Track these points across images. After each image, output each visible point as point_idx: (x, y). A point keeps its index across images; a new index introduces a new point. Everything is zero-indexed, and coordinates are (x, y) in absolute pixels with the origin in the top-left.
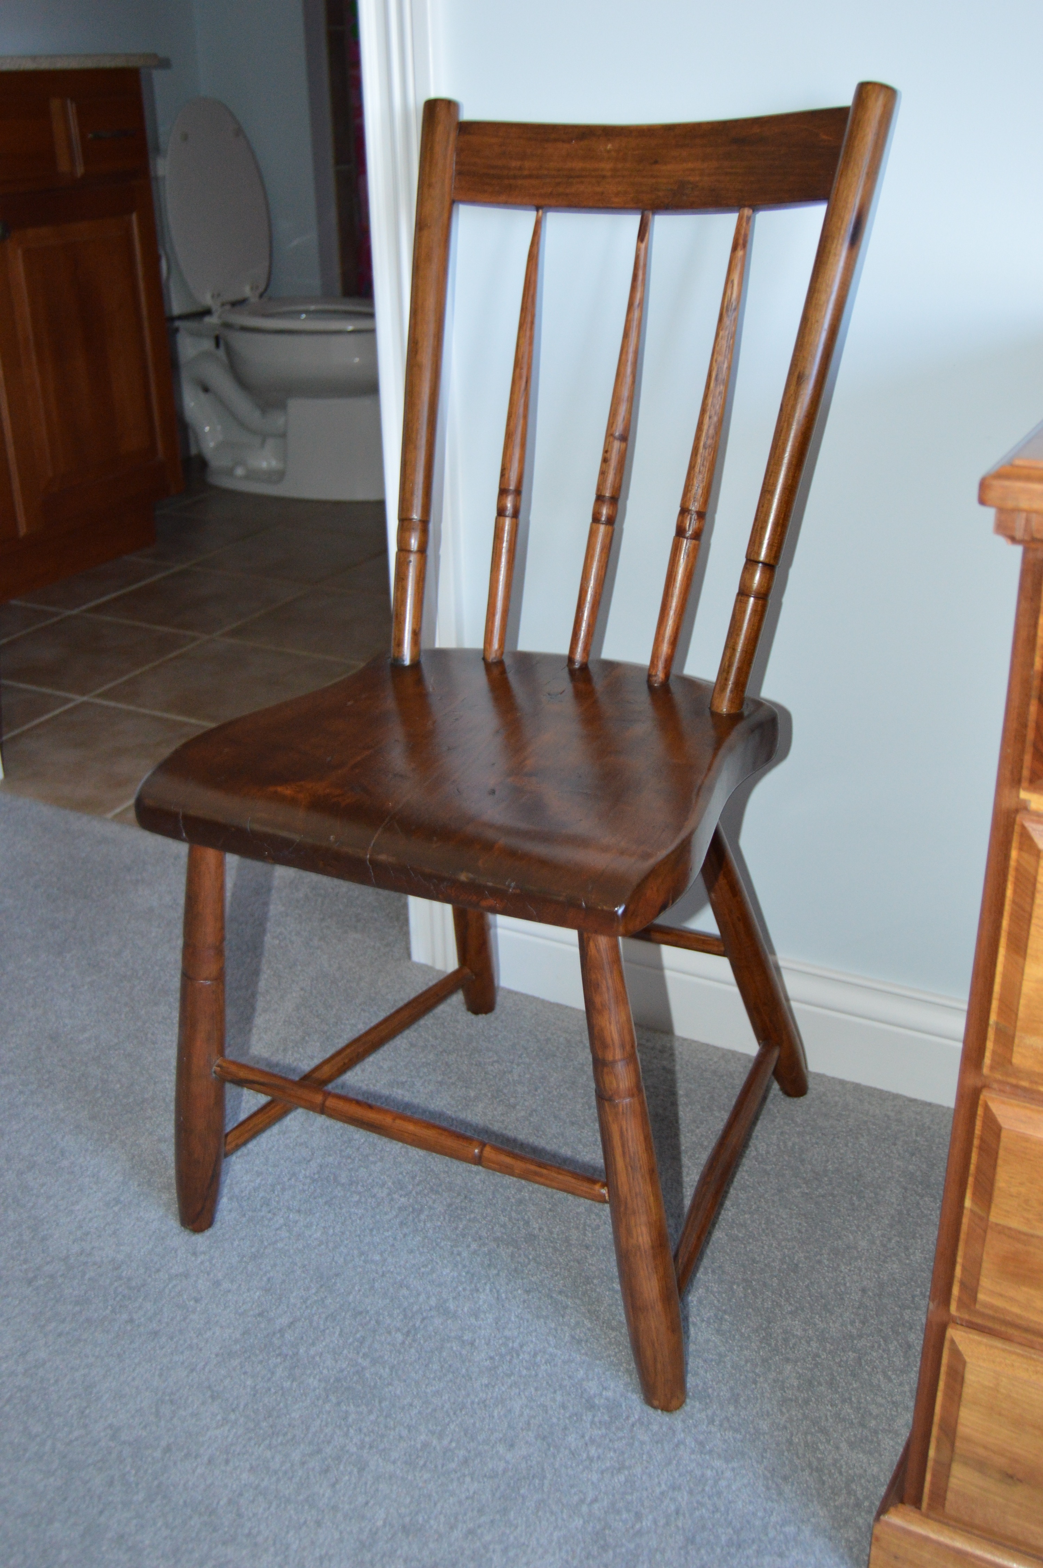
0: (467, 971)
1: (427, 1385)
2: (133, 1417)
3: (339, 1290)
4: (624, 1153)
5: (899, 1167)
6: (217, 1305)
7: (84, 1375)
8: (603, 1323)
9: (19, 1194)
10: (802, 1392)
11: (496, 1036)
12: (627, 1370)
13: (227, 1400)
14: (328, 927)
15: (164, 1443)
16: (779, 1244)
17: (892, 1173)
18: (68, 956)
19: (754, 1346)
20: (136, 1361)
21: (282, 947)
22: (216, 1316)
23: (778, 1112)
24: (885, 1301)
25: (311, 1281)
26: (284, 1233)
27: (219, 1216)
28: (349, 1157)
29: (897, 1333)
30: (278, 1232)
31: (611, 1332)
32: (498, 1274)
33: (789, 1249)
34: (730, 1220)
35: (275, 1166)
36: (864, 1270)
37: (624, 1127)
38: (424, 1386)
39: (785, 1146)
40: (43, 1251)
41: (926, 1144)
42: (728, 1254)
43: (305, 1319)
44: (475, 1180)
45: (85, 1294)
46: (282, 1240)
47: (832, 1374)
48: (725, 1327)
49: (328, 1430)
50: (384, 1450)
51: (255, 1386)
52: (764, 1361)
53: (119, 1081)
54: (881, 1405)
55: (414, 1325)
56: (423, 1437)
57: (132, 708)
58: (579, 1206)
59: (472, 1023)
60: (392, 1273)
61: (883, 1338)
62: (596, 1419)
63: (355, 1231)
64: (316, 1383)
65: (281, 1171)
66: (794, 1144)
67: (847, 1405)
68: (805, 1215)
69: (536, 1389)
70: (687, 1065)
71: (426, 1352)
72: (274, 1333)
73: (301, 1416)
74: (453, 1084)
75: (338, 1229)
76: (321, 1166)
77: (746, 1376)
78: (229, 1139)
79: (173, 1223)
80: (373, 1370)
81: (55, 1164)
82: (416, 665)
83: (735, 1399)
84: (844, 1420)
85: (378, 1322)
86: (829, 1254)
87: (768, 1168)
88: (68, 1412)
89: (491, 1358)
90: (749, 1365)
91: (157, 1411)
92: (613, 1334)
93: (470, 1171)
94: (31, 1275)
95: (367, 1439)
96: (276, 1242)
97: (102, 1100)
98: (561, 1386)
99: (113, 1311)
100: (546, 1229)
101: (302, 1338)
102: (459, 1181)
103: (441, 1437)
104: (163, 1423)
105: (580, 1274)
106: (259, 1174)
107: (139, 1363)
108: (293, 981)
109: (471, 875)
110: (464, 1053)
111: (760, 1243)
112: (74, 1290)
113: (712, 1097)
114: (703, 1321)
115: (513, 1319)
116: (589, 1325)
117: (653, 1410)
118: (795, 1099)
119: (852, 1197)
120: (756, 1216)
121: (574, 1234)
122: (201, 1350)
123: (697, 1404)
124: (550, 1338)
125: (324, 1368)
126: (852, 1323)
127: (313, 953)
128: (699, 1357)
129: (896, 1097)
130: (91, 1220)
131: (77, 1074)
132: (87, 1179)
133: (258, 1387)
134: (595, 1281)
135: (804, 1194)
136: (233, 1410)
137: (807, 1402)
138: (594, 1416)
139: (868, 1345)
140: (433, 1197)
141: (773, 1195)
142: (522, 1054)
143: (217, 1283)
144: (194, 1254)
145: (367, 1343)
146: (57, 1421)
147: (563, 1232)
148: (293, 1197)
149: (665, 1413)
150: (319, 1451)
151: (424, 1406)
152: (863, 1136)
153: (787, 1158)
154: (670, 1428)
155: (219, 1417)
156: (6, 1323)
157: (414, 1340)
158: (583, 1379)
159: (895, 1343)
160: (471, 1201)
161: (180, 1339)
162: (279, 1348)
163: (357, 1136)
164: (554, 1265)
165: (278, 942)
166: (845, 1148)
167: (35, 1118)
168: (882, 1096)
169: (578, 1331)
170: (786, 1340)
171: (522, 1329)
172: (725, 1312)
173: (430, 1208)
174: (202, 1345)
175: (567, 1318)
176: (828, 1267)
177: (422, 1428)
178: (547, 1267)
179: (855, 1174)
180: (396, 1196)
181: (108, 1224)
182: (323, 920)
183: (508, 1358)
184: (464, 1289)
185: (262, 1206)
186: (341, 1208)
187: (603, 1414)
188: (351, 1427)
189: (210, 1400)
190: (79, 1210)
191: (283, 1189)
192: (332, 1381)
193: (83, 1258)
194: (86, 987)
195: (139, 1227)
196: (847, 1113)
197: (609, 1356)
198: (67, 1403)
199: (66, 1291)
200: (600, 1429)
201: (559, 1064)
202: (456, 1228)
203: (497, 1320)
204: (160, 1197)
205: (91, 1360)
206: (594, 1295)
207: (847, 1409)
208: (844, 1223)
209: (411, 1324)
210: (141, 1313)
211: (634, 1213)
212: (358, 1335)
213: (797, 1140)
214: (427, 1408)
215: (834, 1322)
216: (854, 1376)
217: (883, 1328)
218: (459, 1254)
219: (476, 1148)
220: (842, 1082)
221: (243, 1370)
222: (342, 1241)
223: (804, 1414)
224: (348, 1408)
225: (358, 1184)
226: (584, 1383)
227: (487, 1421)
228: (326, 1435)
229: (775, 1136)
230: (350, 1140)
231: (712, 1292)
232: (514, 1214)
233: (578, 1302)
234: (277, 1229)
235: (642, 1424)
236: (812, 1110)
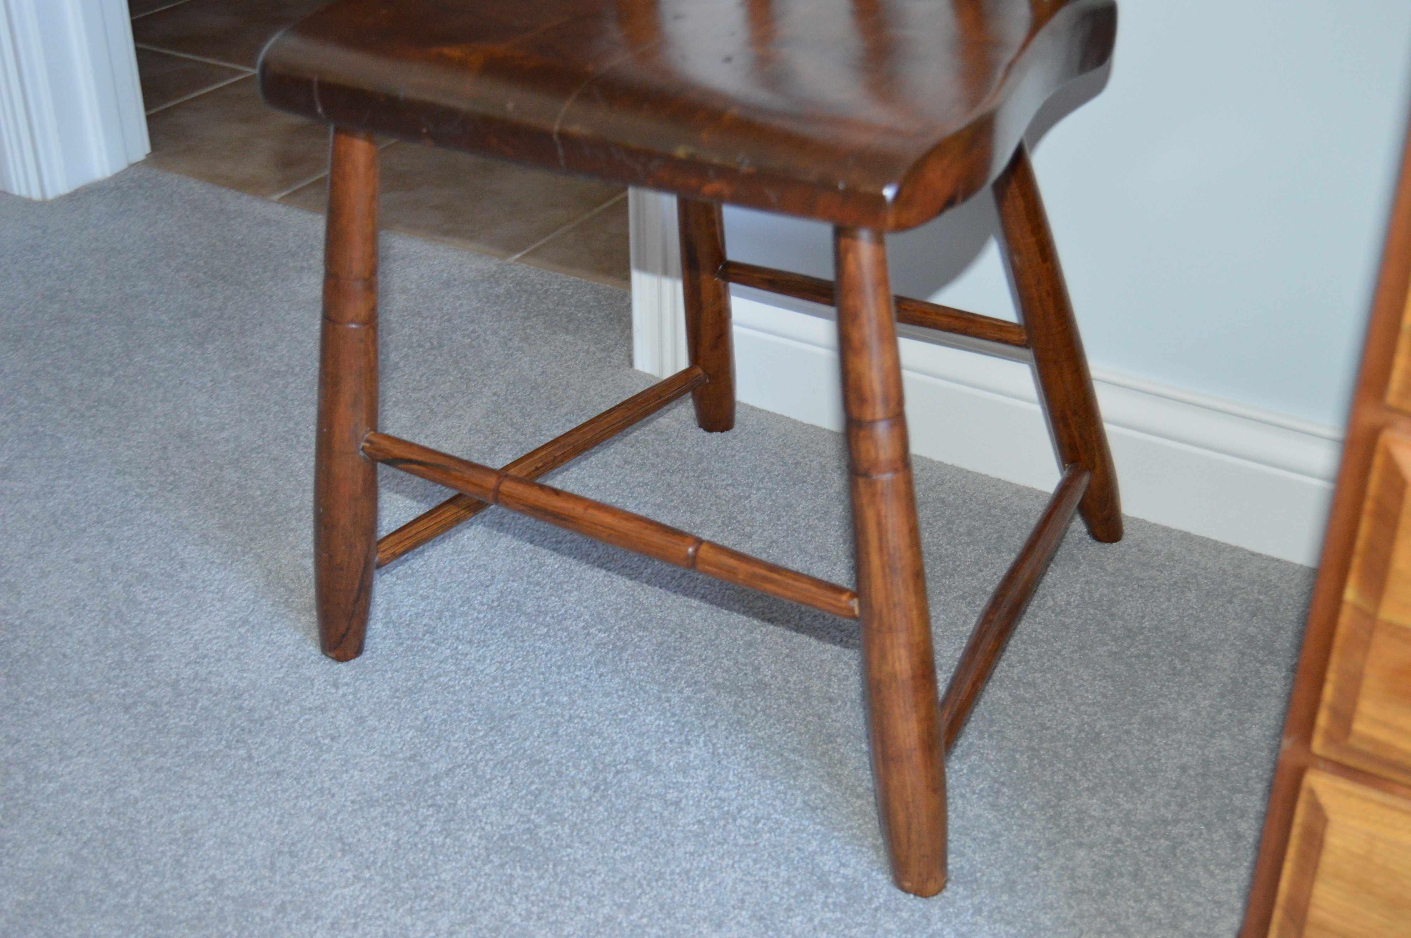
0: (699, 371)
1: (616, 850)
2: (241, 869)
3: (513, 734)
4: (881, 549)
5: (1235, 628)
6: (358, 745)
7: (185, 818)
8: (846, 789)
9: (124, 609)
10: (1097, 883)
11: (734, 456)
12: (874, 846)
13: (362, 854)
14: (533, 327)
15: (277, 901)
16: (1077, 708)
17: (1226, 635)
18: (211, 347)
19: (1038, 826)
20: (251, 804)
21: (473, 347)
22: (355, 757)
23: (1084, 558)
24: (1209, 782)
25: (479, 723)
26: (450, 667)
27: (368, 643)
28: (538, 584)
29: (1224, 821)
30: (443, 665)
31: (855, 800)
32: (715, 726)
33: (1090, 715)
34: (1016, 678)
35: (445, 590)
36: (1184, 745)
37: (883, 513)
38: (612, 851)
39: (1091, 597)
40: (147, 675)
41: (1271, 603)
42: (1010, 717)
43: (468, 766)
44: (694, 618)
45: (195, 725)
46: (446, 673)
47: (1137, 864)
48: (1002, 801)
49: (487, 896)
50: (556, 922)
51: (398, 840)
52: (1050, 843)
53: (260, 487)
54: (1199, 904)
55: (605, 779)
56: (606, 910)
58: (824, 652)
59: (704, 442)
60: (582, 718)
61: (1205, 825)
62: (830, 900)
63: (539, 667)
64: (475, 840)
65: (452, 596)
67: (1154, 902)
68: (1111, 677)
69: (755, 861)
70: (971, 500)
71: (617, 810)
72: (427, 781)
73: (453, 878)
74: (675, 507)
75: (516, 666)
76: (502, 593)
77: (1026, 861)
78: (383, 546)
79: (313, 649)
80: (549, 828)
81: (172, 576)
83: (1010, 886)
84: (1150, 919)
85: (559, 773)
86: (1140, 724)
87: (1068, 621)
88: (159, 859)
89: (700, 822)
90: (1030, 847)
91: (273, 864)
92: (859, 802)
93: (689, 607)
94: (129, 701)
95: (535, 909)
96: (439, 675)
97: (237, 507)
98: (787, 859)
99: (229, 747)
100: (780, 678)
101: (462, 788)
102: (674, 617)
103: (629, 910)
104: (278, 878)
105: (820, 732)
106: (424, 598)
107: (255, 808)
108: (485, 385)
109: (691, 150)
110: (691, 474)
111: (1050, 707)
112: (181, 720)
113: (1001, 537)
114: (974, 793)
115: (731, 778)
116: (828, 790)
117: (903, 893)
118: (1107, 545)
119: (1172, 660)
120: (1049, 675)
121: (816, 685)
122: (333, 795)
123: (961, 890)
124: (778, 803)
125: (486, 823)
126: (1167, 805)
127: (512, 355)
128: (968, 835)
129: (1235, 549)
130: (210, 641)
131: (209, 478)
132: (210, 595)
133: (401, 842)
134: (839, 740)
135: (1111, 653)
136: (368, 867)
137: (1103, 894)
138: (826, 897)
139: (1186, 832)
140: (641, 634)
141: (1072, 652)
142: (763, 478)
143: (361, 720)
144: (336, 685)
145: (544, 797)
146: (147, 868)
147: (801, 682)
148: (465, 626)
149: (919, 898)
150: (473, 920)
151: (610, 874)
152: (1190, 590)
153: (1092, 611)
154: (924, 916)
155: (349, 874)
156: (92, 755)
157: (603, 797)
158: (815, 853)
159: (1221, 832)
160: (688, 640)
161: (308, 782)
162: (433, 797)
163: (550, 561)
164: (787, 720)
165: (469, 340)
166: (1167, 604)
167: (153, 524)
168: (1218, 548)
169: (813, 796)
170: (1080, 821)
171: (741, 791)
172: (1003, 784)
173: (636, 647)
174: (335, 789)
175: (801, 780)
176: (1139, 739)
177: (606, 900)
178: (778, 721)
179: (1178, 634)
180: (593, 630)
181: (230, 646)
182: (527, 318)
183: (722, 823)
184: (671, 741)
185: (424, 635)
186: (523, 641)
187: (838, 894)
188: (516, 893)
189: (340, 854)
190: (196, 630)
191: (453, 617)
192: (495, 839)
193: (196, 685)
194: (228, 383)
195: (269, 651)
196: (1172, 563)
197: (851, 828)
198: (161, 849)
199: (172, 721)
200: (834, 912)
201: (810, 492)
202: (667, 670)
203: (711, 779)
204: (299, 620)
205: (196, 800)
206: (837, 756)
207: (1154, 906)
208: (1161, 689)
209: (601, 777)
210: (263, 749)
211: (891, 629)
212: (533, 787)
213: (1106, 591)
214: (614, 877)
215: (1143, 803)
216: (1166, 867)
217: (1206, 814)
218: (668, 700)
219: (689, 546)
220: (1166, 530)
221: (385, 821)
222: (521, 678)
223: (1098, 909)
224: (514, 873)
225: (546, 614)
226: (818, 859)
227: (690, 894)
228: (483, 901)
229: (1079, 585)
230: (541, 565)
231: (988, 761)
232: (741, 659)
233: (816, 762)
234: (441, 662)
235: (888, 909)
236: (1127, 557)
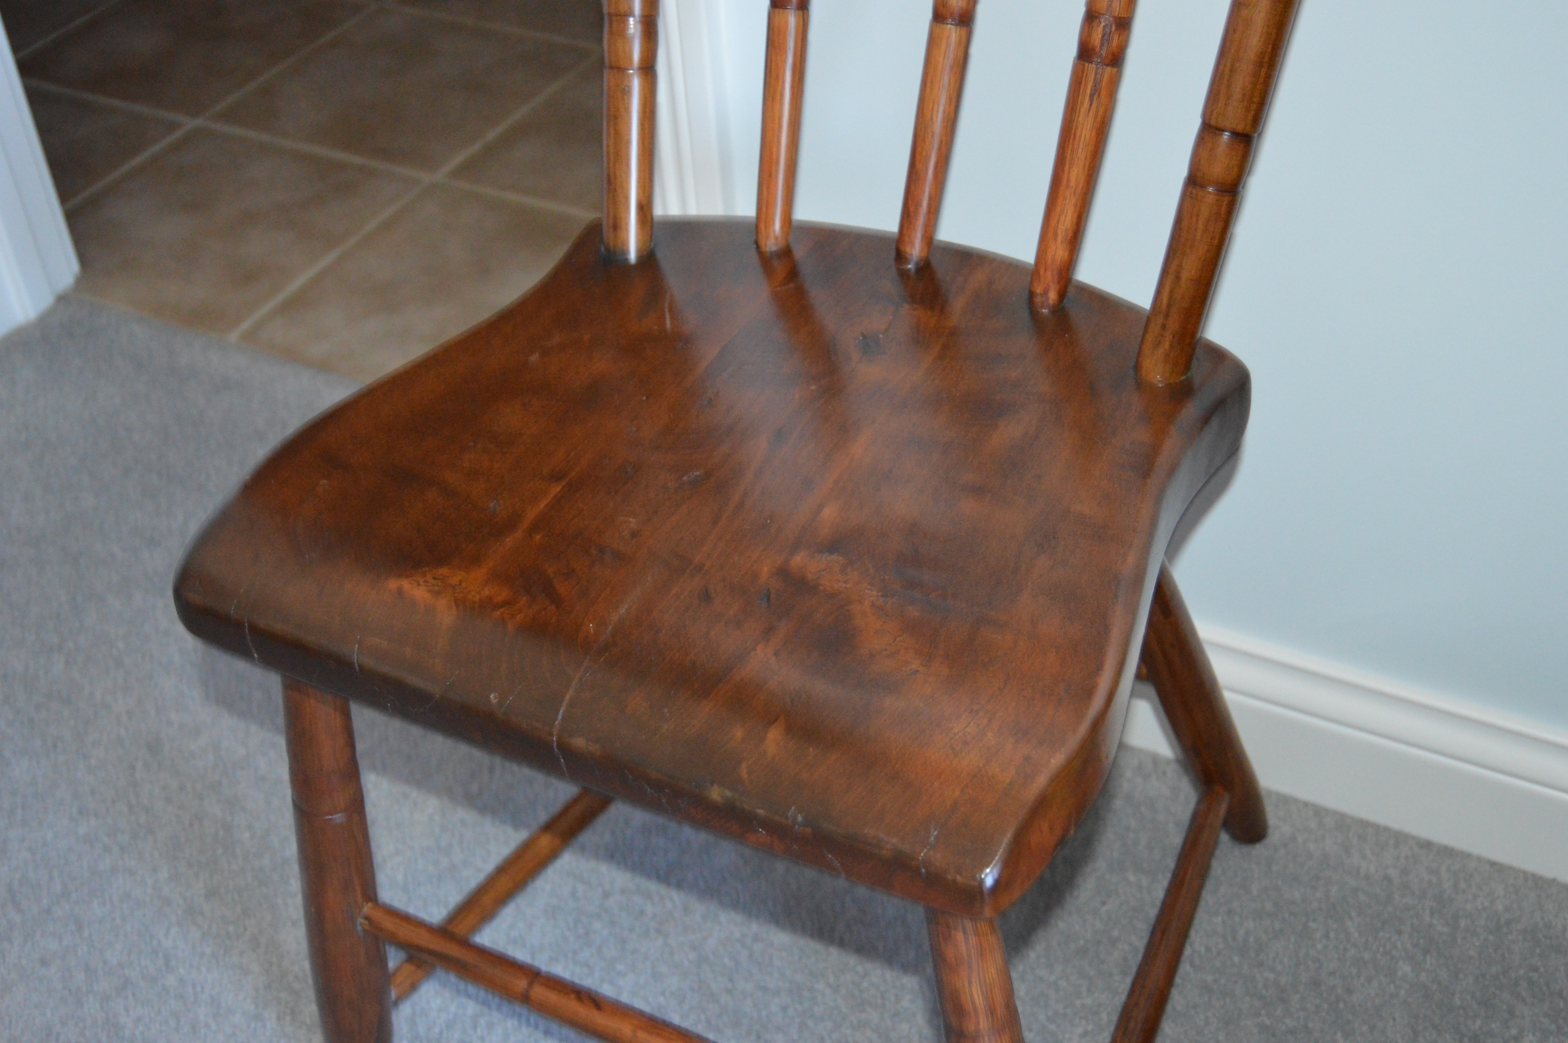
5: (1405, 975)
17: (1395, 987)
39: (1235, 938)
57: (265, 137)
66: (1248, 933)
82: (648, 258)
109: (728, 794)
118: (1248, 849)
152: (1351, 918)
153: (1236, 960)
179: (1339, 990)
196: (1327, 873)
213: (1252, 927)
229: (1221, 920)
236: (1274, 867)
